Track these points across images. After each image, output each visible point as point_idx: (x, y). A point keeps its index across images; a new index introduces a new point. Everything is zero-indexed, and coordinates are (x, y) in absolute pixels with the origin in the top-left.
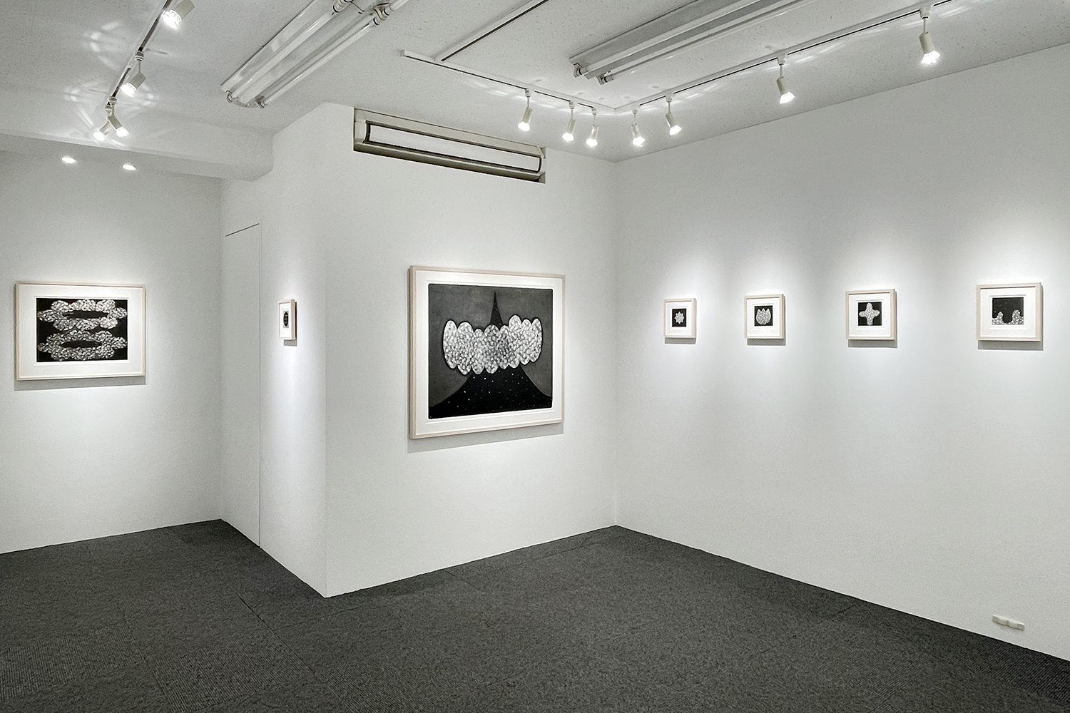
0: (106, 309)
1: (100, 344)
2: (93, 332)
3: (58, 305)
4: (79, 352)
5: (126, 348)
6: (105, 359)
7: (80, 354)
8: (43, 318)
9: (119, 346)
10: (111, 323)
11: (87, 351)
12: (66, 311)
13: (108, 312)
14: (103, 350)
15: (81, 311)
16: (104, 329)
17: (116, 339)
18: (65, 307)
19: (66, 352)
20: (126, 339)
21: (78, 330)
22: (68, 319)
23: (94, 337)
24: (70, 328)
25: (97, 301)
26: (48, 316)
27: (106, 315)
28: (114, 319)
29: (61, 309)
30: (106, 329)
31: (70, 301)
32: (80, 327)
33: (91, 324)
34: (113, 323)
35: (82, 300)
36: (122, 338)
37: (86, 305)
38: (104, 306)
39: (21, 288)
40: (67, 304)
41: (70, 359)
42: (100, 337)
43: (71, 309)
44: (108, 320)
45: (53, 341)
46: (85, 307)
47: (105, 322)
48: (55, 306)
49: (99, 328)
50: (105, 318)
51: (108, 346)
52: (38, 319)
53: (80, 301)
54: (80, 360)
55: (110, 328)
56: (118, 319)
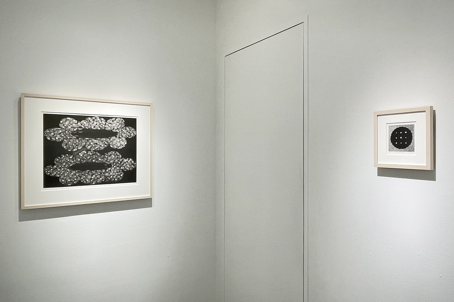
0: (116, 128)
1: (110, 166)
2: (103, 152)
3: (67, 123)
4: (88, 176)
5: (134, 170)
6: (115, 182)
7: (89, 177)
8: (50, 137)
9: (128, 168)
10: (119, 143)
11: (96, 174)
12: (75, 130)
13: (117, 131)
14: (113, 172)
15: (90, 130)
16: (113, 149)
17: (125, 160)
18: (74, 125)
19: (74, 174)
20: (135, 160)
21: (88, 151)
22: (77, 138)
23: (103, 158)
24: (80, 148)
25: (106, 119)
26: (56, 135)
27: (115, 134)
28: (123, 138)
29: (69, 127)
30: (116, 150)
31: (79, 118)
32: (89, 147)
33: (101, 144)
34: (123, 143)
35: (91, 117)
36: (131, 159)
37: (95, 123)
38: (114, 125)
39: (27, 102)
40: (76, 121)
41: (80, 183)
42: (109, 158)
43: (80, 127)
44: (117, 140)
45: (61, 164)
46: (95, 125)
47: (115, 141)
48: (64, 123)
49: (108, 149)
50: (114, 138)
51: (118, 168)
52: (45, 138)
53: (89, 118)
54: (89, 184)
55: (120, 148)
56: (127, 139)
